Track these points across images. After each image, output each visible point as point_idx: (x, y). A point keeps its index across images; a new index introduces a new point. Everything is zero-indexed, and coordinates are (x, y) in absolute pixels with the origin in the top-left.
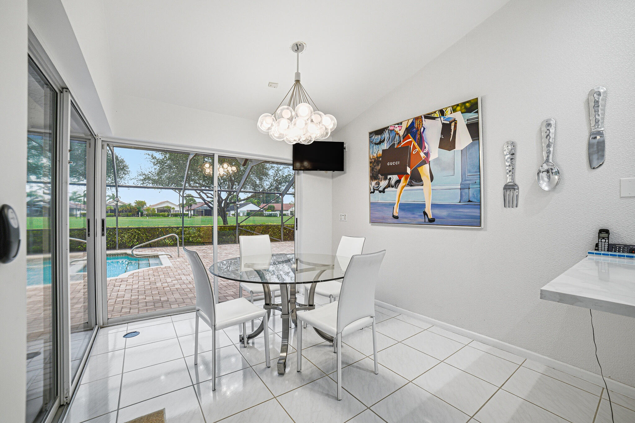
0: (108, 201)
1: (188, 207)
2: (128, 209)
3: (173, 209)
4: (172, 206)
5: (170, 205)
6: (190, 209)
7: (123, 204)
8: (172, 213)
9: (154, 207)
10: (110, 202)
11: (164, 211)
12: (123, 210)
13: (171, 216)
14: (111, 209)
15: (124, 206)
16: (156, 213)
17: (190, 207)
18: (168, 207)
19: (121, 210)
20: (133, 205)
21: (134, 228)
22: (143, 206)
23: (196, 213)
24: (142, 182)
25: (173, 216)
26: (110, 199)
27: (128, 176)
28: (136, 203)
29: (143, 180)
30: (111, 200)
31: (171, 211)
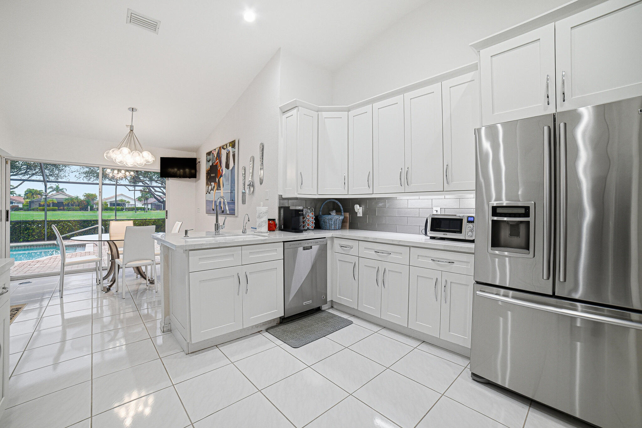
0: (50, 194)
1: (145, 201)
2: (74, 203)
3: (128, 202)
4: (127, 200)
5: (124, 198)
6: (146, 202)
7: (68, 197)
8: (127, 207)
9: (107, 201)
10: (52, 194)
11: (118, 205)
12: (68, 203)
13: (126, 210)
14: (53, 202)
15: (72, 199)
16: (109, 206)
17: (146, 201)
18: (122, 200)
19: (66, 204)
20: (82, 198)
21: (65, 221)
22: (93, 200)
23: (154, 207)
24: (85, 175)
25: (128, 211)
26: (53, 191)
27: (69, 169)
28: (85, 196)
29: (86, 173)
30: (55, 192)
31: (126, 205)
